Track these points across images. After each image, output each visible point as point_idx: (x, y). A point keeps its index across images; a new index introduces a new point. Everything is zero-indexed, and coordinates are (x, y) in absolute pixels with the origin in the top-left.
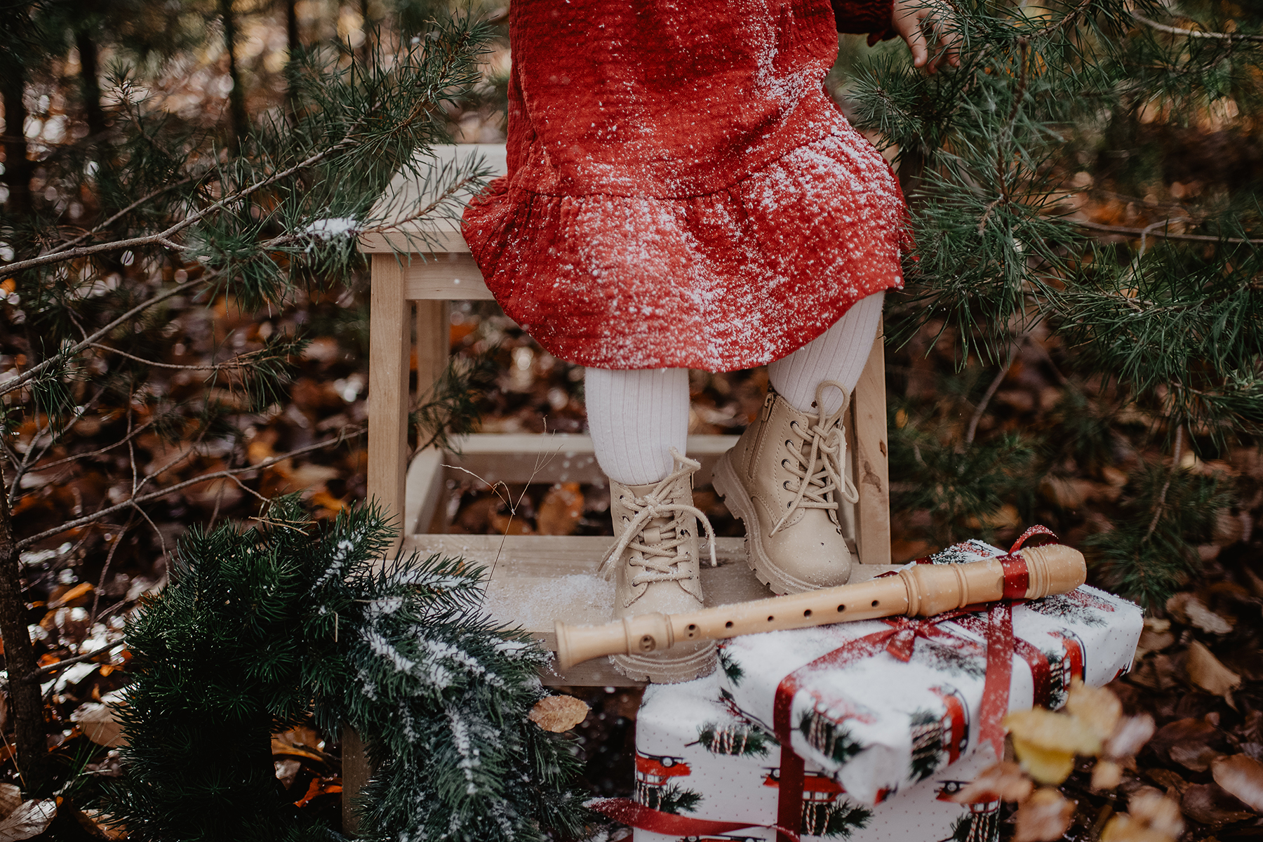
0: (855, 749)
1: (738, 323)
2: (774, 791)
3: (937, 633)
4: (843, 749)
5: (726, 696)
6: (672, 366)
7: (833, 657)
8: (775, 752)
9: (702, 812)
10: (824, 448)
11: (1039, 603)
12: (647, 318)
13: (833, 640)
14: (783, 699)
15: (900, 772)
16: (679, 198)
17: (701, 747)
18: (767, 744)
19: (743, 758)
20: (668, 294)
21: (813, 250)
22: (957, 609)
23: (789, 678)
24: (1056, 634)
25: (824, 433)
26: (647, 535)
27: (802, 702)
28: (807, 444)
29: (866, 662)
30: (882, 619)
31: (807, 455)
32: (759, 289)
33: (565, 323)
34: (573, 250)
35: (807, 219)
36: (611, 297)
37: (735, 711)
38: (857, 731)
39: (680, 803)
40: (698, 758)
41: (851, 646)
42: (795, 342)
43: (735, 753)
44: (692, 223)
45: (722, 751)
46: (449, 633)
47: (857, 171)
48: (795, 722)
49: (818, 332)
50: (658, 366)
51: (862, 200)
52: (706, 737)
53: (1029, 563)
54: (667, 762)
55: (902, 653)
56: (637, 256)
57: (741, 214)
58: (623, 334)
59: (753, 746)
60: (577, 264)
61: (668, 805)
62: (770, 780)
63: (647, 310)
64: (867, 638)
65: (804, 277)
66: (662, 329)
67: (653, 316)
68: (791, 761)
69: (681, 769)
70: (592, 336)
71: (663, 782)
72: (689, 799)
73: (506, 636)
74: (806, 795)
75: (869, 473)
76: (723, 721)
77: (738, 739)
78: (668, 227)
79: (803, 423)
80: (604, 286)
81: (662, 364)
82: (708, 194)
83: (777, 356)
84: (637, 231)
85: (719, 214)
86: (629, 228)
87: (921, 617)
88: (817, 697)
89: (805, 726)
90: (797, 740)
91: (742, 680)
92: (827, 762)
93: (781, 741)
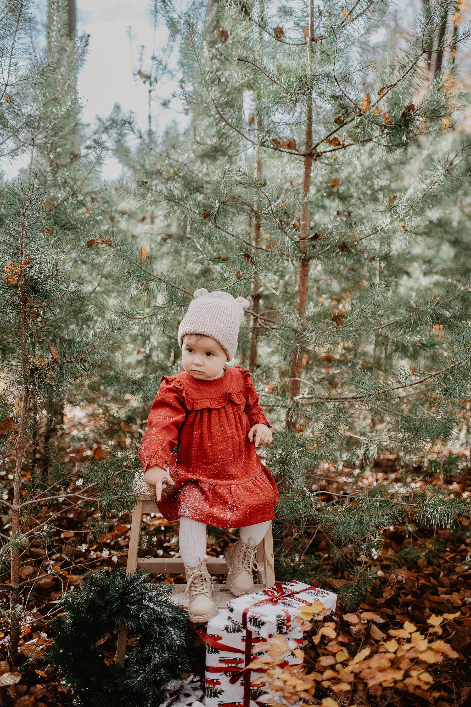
0: (263, 624)
4: (259, 624)
5: (230, 617)
7: (257, 605)
8: (244, 631)
10: (250, 555)
14: (245, 615)
15: (274, 630)
17: (225, 631)
18: (242, 629)
19: (236, 634)
23: (247, 609)
24: (313, 599)
25: (250, 551)
26: (195, 582)
27: (249, 615)
28: (245, 553)
29: (265, 605)
31: (245, 556)
37: (233, 621)
38: (263, 619)
40: (224, 634)
41: (261, 602)
43: (234, 632)
45: (231, 632)
48: (248, 620)
52: (226, 629)
54: (216, 636)
55: (274, 603)
59: (239, 630)
62: (243, 640)
64: (266, 600)
68: (249, 633)
69: (220, 638)
74: (253, 644)
75: (268, 563)
76: (230, 624)
77: (235, 629)
79: (245, 547)
88: (253, 613)
89: (250, 621)
90: (249, 626)
91: (234, 612)
92: (257, 629)
93: (245, 627)
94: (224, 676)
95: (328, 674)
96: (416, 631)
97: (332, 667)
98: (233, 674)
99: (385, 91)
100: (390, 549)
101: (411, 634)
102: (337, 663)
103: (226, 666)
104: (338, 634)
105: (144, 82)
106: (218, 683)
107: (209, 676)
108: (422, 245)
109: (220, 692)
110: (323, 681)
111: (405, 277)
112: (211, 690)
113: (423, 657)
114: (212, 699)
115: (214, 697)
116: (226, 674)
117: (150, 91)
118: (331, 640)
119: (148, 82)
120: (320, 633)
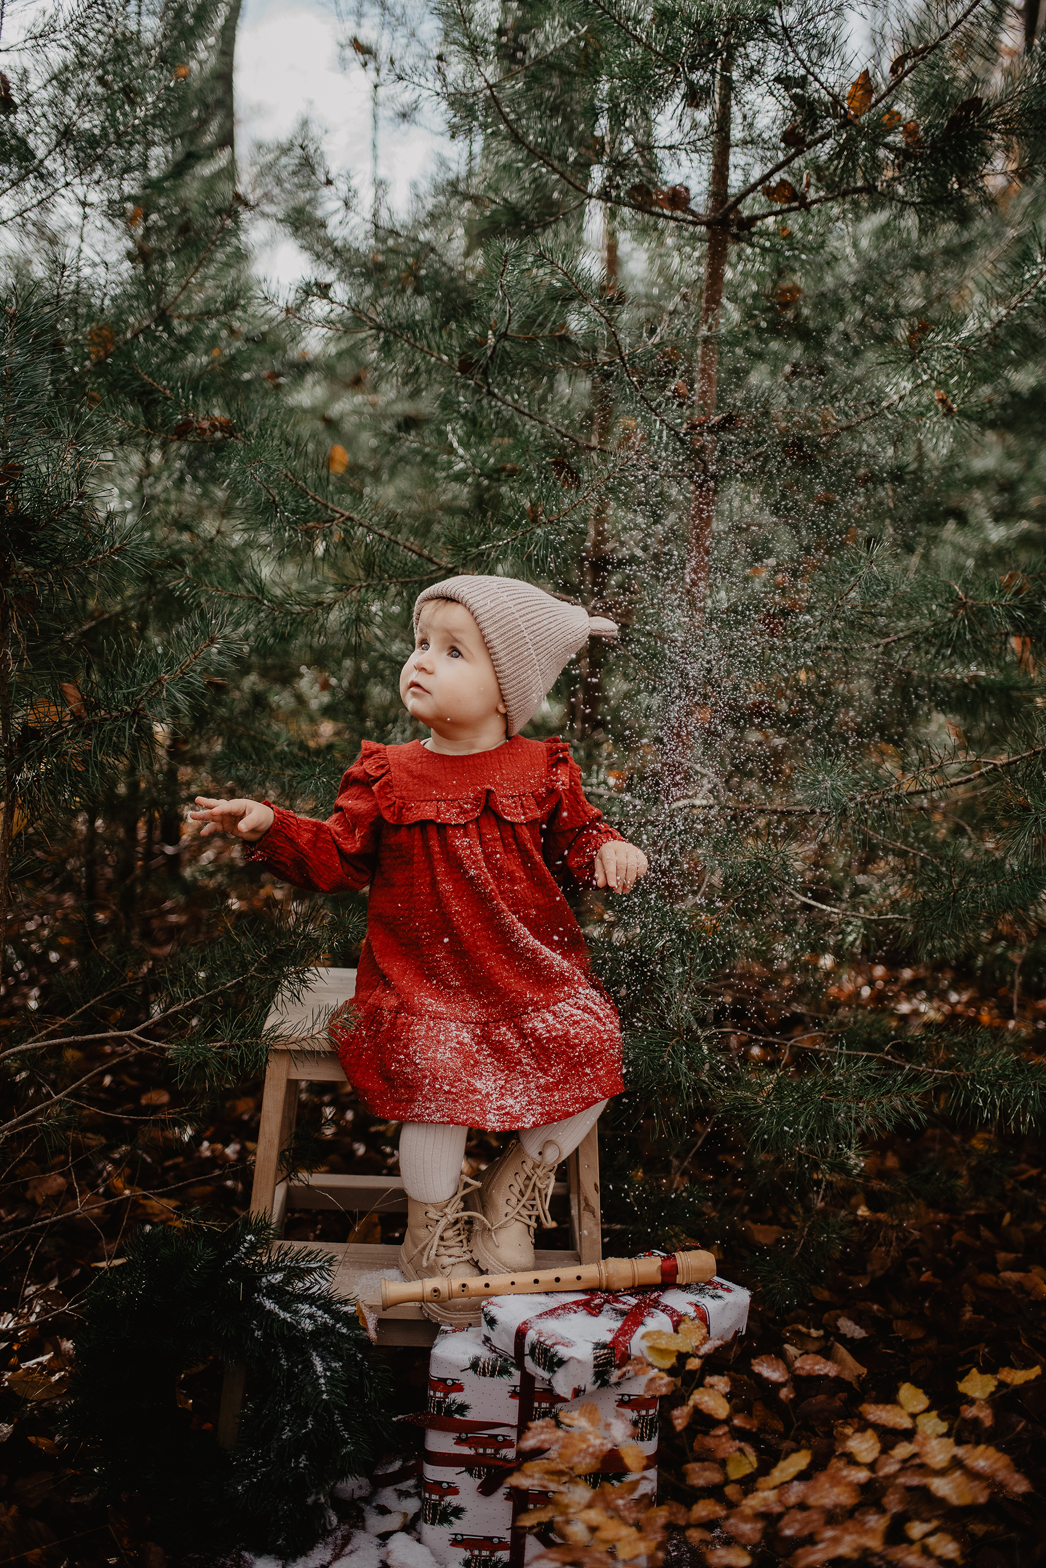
0: (561, 1363)
1: (511, 1102)
2: (516, 1402)
3: (617, 1301)
4: (553, 1362)
5: (487, 1340)
6: (457, 1124)
7: (551, 1312)
8: (517, 1374)
9: (471, 1416)
10: (539, 1184)
11: (686, 1287)
12: (446, 1092)
13: (553, 1302)
14: (520, 1336)
15: (586, 1379)
16: (477, 1023)
17: (470, 1372)
18: (512, 1369)
19: (497, 1379)
20: (460, 1080)
21: (574, 1067)
22: (633, 1287)
23: (525, 1323)
24: (691, 1304)
25: (541, 1174)
27: (531, 1336)
28: (528, 1178)
29: (572, 1316)
30: (584, 1291)
31: (526, 1186)
32: (529, 1082)
33: (396, 1092)
34: (406, 1047)
35: (574, 1047)
36: (425, 1077)
37: (493, 1349)
38: (562, 1352)
39: (457, 1411)
40: (469, 1379)
41: (564, 1307)
42: (550, 1118)
43: (492, 1376)
44: (484, 1039)
45: (484, 1375)
46: (311, 1300)
47: (599, 1019)
48: (527, 1350)
49: (569, 1115)
50: (448, 1123)
51: (605, 1037)
52: (474, 1365)
53: (679, 1261)
54: (449, 1382)
55: (594, 1311)
56: (444, 1055)
57: (521, 1035)
58: (431, 1101)
59: (504, 1371)
60: (407, 1055)
61: (449, 1412)
62: (514, 1394)
63: (446, 1088)
64: (575, 1303)
65: (566, 1081)
66: (455, 1101)
67: (449, 1092)
68: (528, 1379)
69: (458, 1387)
70: (411, 1100)
71: (446, 1396)
72: (463, 1408)
73: (346, 1302)
74: (536, 1405)
75: (587, 1205)
76: (485, 1354)
77: (494, 1367)
78: (466, 1041)
79: (530, 1164)
80: (421, 1070)
81: (452, 1122)
82: (497, 1021)
83: (535, 1125)
84: (446, 1040)
85: (505, 1033)
86: (442, 1038)
87: (608, 1290)
88: (540, 1334)
89: (532, 1353)
90: (529, 1363)
91: (497, 1327)
92: (546, 1375)
93: (520, 1365)
94: (466, 1475)
95: (703, 1509)
96: (927, 1410)
97: (715, 1492)
98: (488, 1473)
99: (908, 64)
100: (890, 1154)
101: (913, 1416)
102: (727, 1482)
103: (472, 1452)
104: (735, 1411)
105: (365, 65)
106: (454, 1491)
107: (433, 1473)
108: (998, 451)
109: (458, 1512)
110: (689, 1526)
111: (951, 525)
112: (435, 1506)
113: (941, 1487)
114: (437, 1528)
115: (441, 1522)
116: (470, 1471)
117: (376, 87)
118: (715, 1423)
119: (371, 66)
120: (691, 1403)
